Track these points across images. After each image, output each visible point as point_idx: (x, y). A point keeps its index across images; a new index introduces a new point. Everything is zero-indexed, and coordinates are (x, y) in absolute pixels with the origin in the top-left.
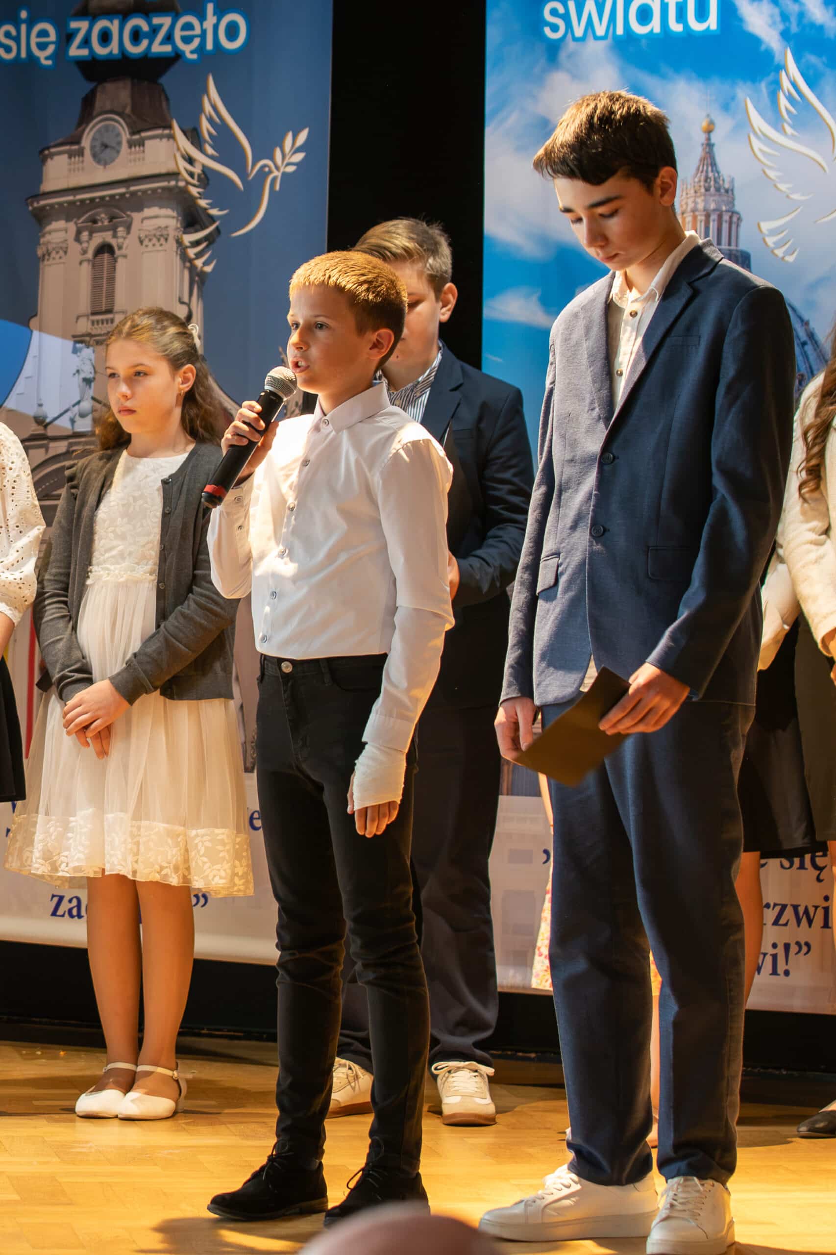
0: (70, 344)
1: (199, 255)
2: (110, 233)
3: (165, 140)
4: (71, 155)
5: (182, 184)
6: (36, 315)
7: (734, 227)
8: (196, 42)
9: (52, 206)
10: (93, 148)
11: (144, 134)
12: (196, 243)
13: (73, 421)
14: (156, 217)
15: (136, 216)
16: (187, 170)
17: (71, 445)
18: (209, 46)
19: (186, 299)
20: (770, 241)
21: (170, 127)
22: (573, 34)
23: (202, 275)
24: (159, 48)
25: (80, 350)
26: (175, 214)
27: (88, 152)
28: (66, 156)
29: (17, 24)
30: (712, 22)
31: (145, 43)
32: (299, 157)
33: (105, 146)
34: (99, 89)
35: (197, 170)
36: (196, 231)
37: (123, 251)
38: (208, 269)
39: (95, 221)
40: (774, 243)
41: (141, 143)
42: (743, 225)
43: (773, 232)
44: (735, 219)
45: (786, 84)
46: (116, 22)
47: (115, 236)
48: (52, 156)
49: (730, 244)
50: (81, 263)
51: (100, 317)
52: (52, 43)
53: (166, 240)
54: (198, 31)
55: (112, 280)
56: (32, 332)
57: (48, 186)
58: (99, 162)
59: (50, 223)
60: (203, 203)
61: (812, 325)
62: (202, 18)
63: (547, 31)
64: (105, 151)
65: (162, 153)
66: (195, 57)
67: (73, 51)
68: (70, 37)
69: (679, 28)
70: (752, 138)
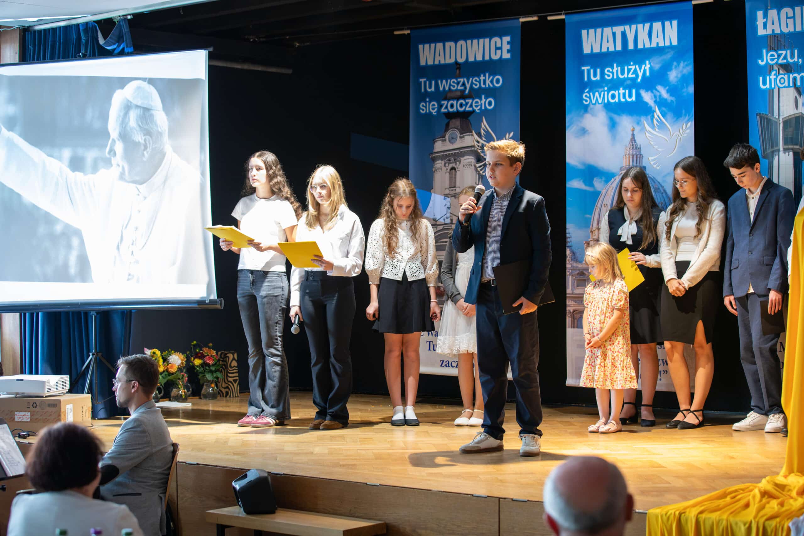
0: (443, 197)
1: (481, 170)
2: (455, 164)
3: (470, 136)
4: (442, 141)
5: (476, 149)
6: (433, 189)
7: (641, 159)
8: (479, 107)
9: (437, 156)
10: (449, 139)
11: (464, 134)
13: (444, 220)
14: (468, 159)
15: (462, 159)
16: (477, 145)
17: (444, 227)
18: (483, 108)
19: (478, 183)
20: (652, 163)
21: (472, 132)
22: (592, 103)
24: (468, 109)
25: (446, 199)
26: (474, 158)
27: (447, 140)
28: (440, 142)
29: (426, 102)
30: (634, 98)
31: (464, 107)
33: (453, 138)
34: (450, 121)
35: (480, 145)
36: (480, 163)
37: (459, 169)
39: (450, 161)
40: (654, 163)
41: (463, 137)
42: (644, 158)
43: (652, 160)
44: (641, 156)
45: (656, 116)
46: (455, 101)
48: (437, 141)
50: (446, 173)
51: (452, 189)
52: (436, 108)
53: (471, 166)
54: (480, 103)
55: (455, 178)
56: (431, 194)
57: (436, 150)
58: (451, 143)
59: (436, 161)
60: (482, 154)
61: (665, 187)
62: (481, 99)
63: (584, 102)
64: (452, 140)
65: (470, 140)
66: (479, 111)
67: (442, 110)
68: (442, 106)
69: (624, 100)
70: (646, 132)
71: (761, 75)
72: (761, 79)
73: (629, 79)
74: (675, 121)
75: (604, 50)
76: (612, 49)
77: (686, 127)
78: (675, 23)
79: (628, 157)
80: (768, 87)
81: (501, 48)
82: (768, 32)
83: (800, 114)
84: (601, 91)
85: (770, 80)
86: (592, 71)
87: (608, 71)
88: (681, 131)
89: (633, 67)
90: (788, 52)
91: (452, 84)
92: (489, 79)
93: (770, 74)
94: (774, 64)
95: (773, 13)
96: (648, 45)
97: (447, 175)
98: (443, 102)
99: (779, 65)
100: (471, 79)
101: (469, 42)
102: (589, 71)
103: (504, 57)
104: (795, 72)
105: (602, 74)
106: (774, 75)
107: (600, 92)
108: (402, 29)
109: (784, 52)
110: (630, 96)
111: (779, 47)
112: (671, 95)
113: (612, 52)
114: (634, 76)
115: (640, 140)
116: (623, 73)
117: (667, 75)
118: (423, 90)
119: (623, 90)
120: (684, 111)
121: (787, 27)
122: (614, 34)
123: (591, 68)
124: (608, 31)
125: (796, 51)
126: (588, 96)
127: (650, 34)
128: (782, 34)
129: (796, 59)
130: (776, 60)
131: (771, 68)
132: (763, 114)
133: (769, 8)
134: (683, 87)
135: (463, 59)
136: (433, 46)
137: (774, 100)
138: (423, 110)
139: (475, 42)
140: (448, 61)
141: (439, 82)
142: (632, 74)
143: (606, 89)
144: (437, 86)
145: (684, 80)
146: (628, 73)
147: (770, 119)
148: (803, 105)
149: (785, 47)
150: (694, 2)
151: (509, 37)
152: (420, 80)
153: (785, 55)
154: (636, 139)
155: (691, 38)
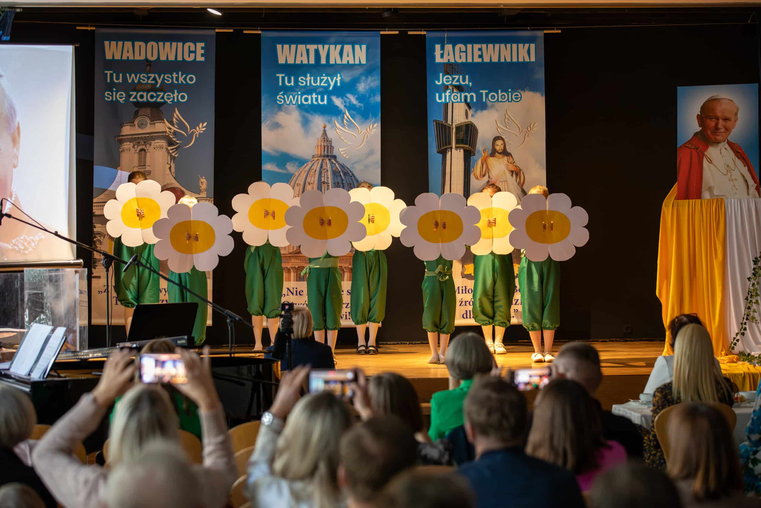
1: (173, 152)
2: (144, 146)
3: (162, 123)
4: (131, 126)
5: (168, 134)
6: (119, 166)
7: (332, 149)
8: (172, 99)
9: (124, 139)
10: (138, 124)
11: (155, 122)
12: (173, 149)
14: (159, 142)
15: (153, 142)
16: (169, 131)
18: (176, 100)
19: (169, 163)
20: (342, 153)
21: (163, 120)
22: (286, 103)
23: (174, 158)
24: (159, 100)
26: (165, 142)
27: (136, 126)
28: (129, 126)
29: (112, 91)
30: (325, 102)
31: (155, 99)
32: (204, 129)
33: (142, 124)
34: (140, 110)
35: (172, 131)
36: (172, 146)
37: (149, 151)
38: (176, 156)
39: (139, 143)
40: (343, 153)
41: (154, 124)
42: (334, 149)
43: (342, 151)
44: (332, 148)
45: (346, 117)
46: (145, 93)
47: (146, 147)
48: (124, 126)
49: (331, 153)
50: (135, 153)
51: (143, 167)
52: (124, 97)
53: (163, 148)
54: (172, 96)
55: (145, 158)
56: (118, 171)
57: (123, 134)
58: (140, 128)
59: (124, 143)
60: (174, 139)
61: (353, 172)
62: (173, 93)
63: (278, 102)
64: (142, 125)
65: (161, 127)
66: (171, 103)
67: (131, 100)
68: (130, 96)
69: (316, 103)
70: (337, 130)
71: (437, 92)
72: (437, 95)
73: (320, 86)
74: (363, 122)
75: (298, 62)
76: (305, 62)
77: (373, 127)
78: (364, 47)
79: (319, 147)
80: (444, 101)
81: (195, 52)
82: (445, 60)
83: (470, 123)
84: (295, 95)
85: (445, 96)
86: (286, 78)
87: (302, 79)
88: (368, 130)
89: (326, 78)
90: (461, 76)
91: (141, 77)
92: (182, 77)
93: (445, 91)
94: (449, 85)
95: (449, 47)
96: (339, 62)
97: (136, 156)
98: (131, 93)
99: (453, 86)
100: (162, 76)
101: (161, 44)
102: (283, 78)
103: (198, 59)
104: (466, 92)
105: (296, 81)
106: (449, 93)
107: (294, 95)
108: (87, 26)
109: (457, 77)
110: (322, 100)
111: (454, 72)
112: (359, 102)
113: (305, 65)
114: (326, 85)
115: (331, 134)
116: (315, 81)
117: (357, 86)
118: (109, 81)
119: (315, 95)
120: (371, 115)
121: (460, 58)
122: (308, 51)
123: (286, 75)
124: (302, 48)
125: (467, 77)
126: (283, 97)
127: (341, 53)
128: (456, 64)
129: (467, 82)
130: (450, 82)
131: (447, 87)
132: (438, 121)
133: (446, 43)
134: (370, 96)
135: (155, 58)
136: (120, 43)
137: (449, 111)
138: (108, 98)
139: (168, 44)
140: (137, 58)
141: (128, 75)
142: (324, 83)
143: (299, 93)
144: (125, 78)
145: (372, 91)
146: (320, 83)
147: (444, 125)
148: (472, 116)
149: (458, 73)
150: (382, 33)
151: (204, 44)
152: (106, 72)
153: (458, 79)
154: (327, 134)
155: (378, 60)
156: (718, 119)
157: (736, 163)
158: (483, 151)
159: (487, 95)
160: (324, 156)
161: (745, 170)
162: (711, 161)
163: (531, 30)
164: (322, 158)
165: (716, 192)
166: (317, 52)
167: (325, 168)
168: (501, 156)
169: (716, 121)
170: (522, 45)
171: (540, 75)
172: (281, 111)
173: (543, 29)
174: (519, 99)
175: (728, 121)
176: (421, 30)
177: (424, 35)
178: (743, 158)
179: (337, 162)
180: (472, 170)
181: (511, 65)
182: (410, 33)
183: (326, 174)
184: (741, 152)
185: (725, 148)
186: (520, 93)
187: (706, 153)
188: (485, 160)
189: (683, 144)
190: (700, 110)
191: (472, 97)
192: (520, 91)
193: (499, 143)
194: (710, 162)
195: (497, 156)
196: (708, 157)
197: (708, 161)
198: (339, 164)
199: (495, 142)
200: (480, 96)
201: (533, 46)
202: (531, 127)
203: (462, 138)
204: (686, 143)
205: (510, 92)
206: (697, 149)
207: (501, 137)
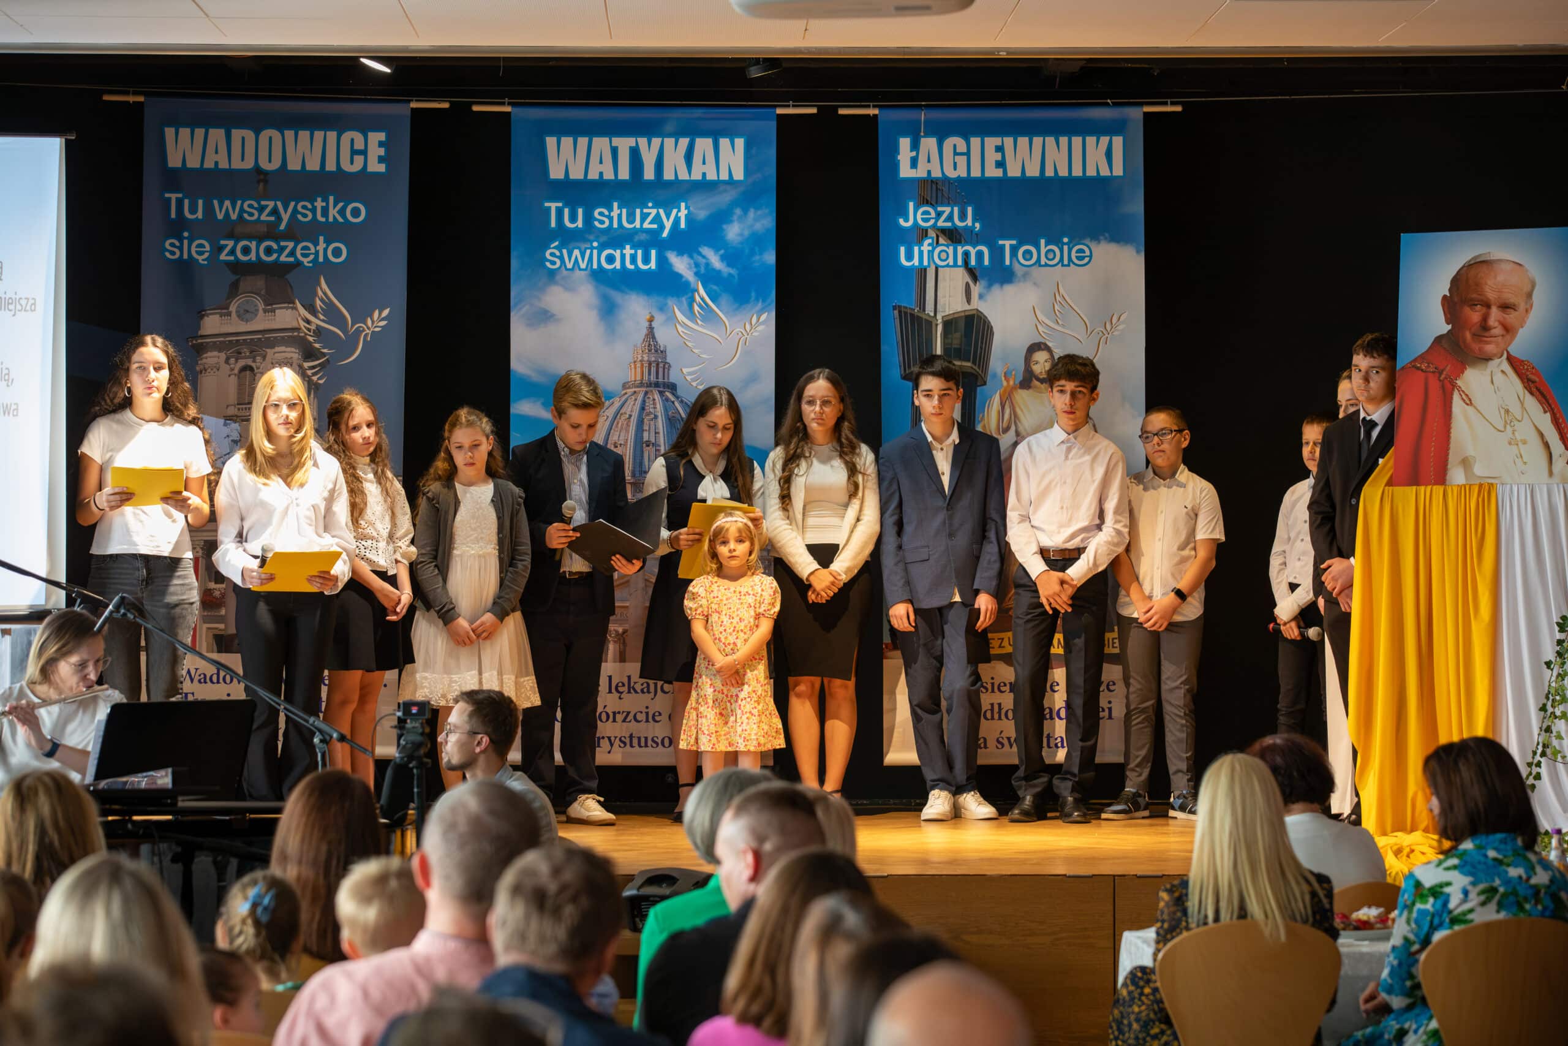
0: (222, 421)
1: (314, 374)
2: (251, 360)
3: (290, 310)
4: (221, 315)
5: (302, 334)
7: (666, 370)
8: (312, 257)
9: (207, 343)
10: (237, 312)
11: (274, 306)
12: (313, 367)
14: (284, 352)
15: (270, 352)
16: (305, 327)
18: (321, 259)
20: (689, 378)
21: (294, 303)
22: (565, 266)
23: (317, 385)
24: (285, 259)
25: (229, 424)
26: (298, 351)
27: (234, 315)
28: (218, 316)
29: (181, 240)
30: (653, 265)
31: (275, 256)
32: (383, 323)
33: (247, 311)
34: (242, 279)
35: (313, 327)
36: (313, 361)
38: (321, 382)
39: (240, 353)
40: (692, 379)
41: (273, 311)
42: (672, 369)
43: (690, 374)
44: (667, 366)
45: (698, 298)
46: (254, 243)
47: (254, 361)
48: (208, 315)
49: (664, 379)
50: (229, 376)
52: (207, 251)
54: (313, 250)
57: (202, 332)
58: (242, 320)
59: (206, 353)
60: (317, 345)
62: (316, 244)
63: (548, 264)
64: (245, 314)
65: (287, 317)
66: (311, 265)
67: (223, 257)
68: (221, 249)
69: (632, 267)
70: (678, 326)
71: (903, 243)
72: (902, 249)
73: (643, 230)
74: (737, 309)
75: (593, 175)
76: (609, 175)
77: (758, 319)
78: (740, 142)
79: (639, 365)
80: (917, 264)
81: (364, 153)
82: (920, 173)
83: (974, 312)
84: (586, 248)
85: (921, 253)
86: (566, 211)
87: (601, 214)
88: (748, 327)
89: (654, 212)
90: (956, 209)
91: (246, 208)
92: (335, 207)
93: (920, 242)
94: (930, 227)
95: (929, 143)
96: (683, 175)
97: (233, 381)
98: (223, 242)
99: (938, 230)
100: (292, 204)
101: (289, 134)
102: (560, 212)
103: (370, 169)
104: (967, 243)
105: (589, 219)
106: (929, 245)
107: (583, 250)
108: (127, 93)
109: (948, 210)
110: (646, 260)
111: (940, 199)
112: (729, 265)
113: (608, 182)
114: (655, 226)
115: (663, 336)
116: (631, 218)
117: (723, 230)
118: (173, 216)
119: (631, 249)
120: (753, 294)
121: (955, 169)
122: (614, 151)
123: (566, 205)
124: (601, 144)
125: (970, 210)
126: (558, 253)
127: (689, 157)
128: (946, 180)
129: (969, 222)
130: (932, 222)
131: (923, 234)
132: (906, 308)
133: (922, 134)
134: (752, 253)
135: (275, 165)
136: (200, 132)
137: (928, 285)
138: (173, 253)
139: (304, 135)
140: (237, 164)
141: (216, 202)
142: (650, 223)
143: (595, 244)
144: (209, 210)
145: (755, 241)
146: (643, 220)
147: (918, 316)
148: (981, 297)
149: (948, 202)
150: (779, 111)
151: (384, 134)
152: (167, 195)
153: (949, 215)
154: (656, 335)
155: (772, 171)
156: (1488, 305)
157: (1526, 405)
158: (1005, 376)
159: (1014, 250)
160: (649, 385)
161: (1545, 422)
162: (1470, 400)
163: (1115, 104)
164: (644, 389)
165: (1479, 470)
166: (635, 153)
167: (652, 410)
168: (1043, 386)
169: (1484, 310)
170: (1095, 138)
171: (1136, 207)
172: (556, 283)
173: (1142, 104)
174: (1087, 260)
175: (1508, 310)
176: (869, 106)
177: (875, 116)
178: (1542, 394)
179: (677, 397)
180: (979, 416)
181: (1070, 182)
182: (842, 111)
183: (652, 423)
184: (1537, 380)
185: (1503, 372)
186: (1088, 246)
187: (1459, 382)
188: (1009, 395)
189: (1411, 363)
190: (1448, 286)
191: (980, 255)
192: (1087, 241)
193: (1041, 357)
194: (1469, 402)
195: (1036, 387)
196: (1463, 391)
197: (1464, 400)
198: (682, 401)
199: (1031, 356)
200: (997, 253)
201: (1118, 141)
202: (1114, 321)
203: (958, 346)
204: (1415, 360)
205: (1066, 244)
206: (1441, 373)
207: (1045, 344)
